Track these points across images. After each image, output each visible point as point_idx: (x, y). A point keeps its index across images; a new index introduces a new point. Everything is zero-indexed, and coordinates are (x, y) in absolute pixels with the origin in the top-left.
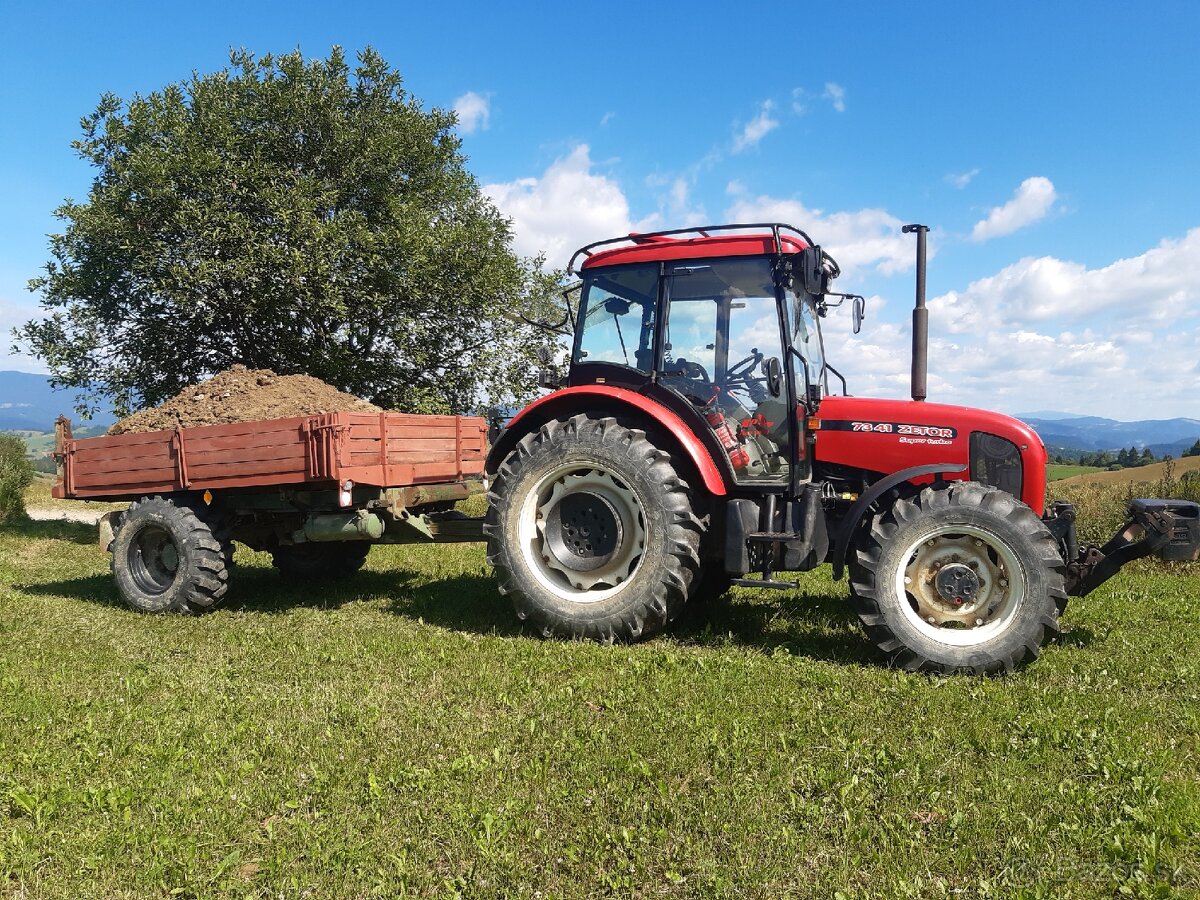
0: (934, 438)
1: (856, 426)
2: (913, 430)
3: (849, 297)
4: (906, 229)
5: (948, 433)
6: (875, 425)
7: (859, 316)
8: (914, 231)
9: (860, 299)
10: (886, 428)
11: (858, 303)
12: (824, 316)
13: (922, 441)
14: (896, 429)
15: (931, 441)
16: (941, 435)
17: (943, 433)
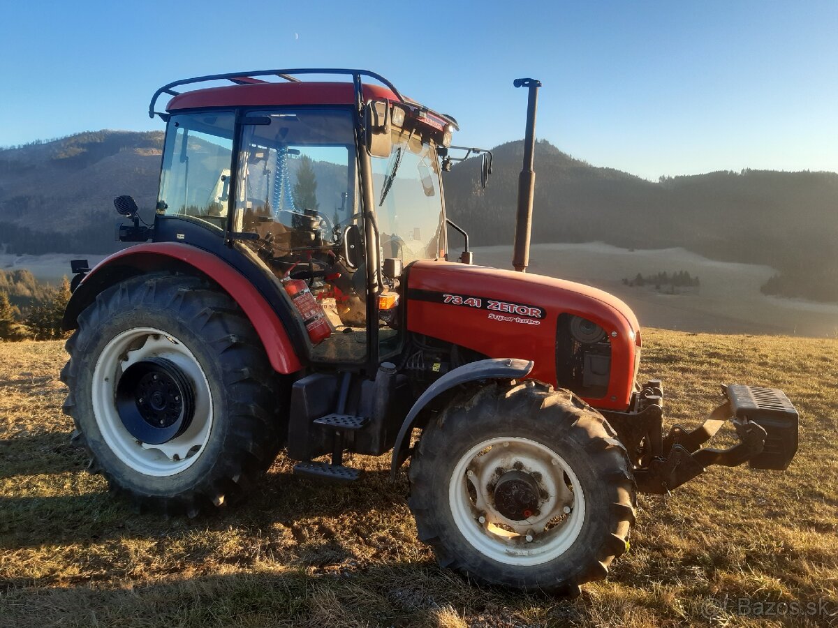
0: (521, 316)
1: (447, 298)
2: (502, 307)
4: (518, 83)
5: (537, 312)
6: (465, 298)
8: (526, 85)
10: (476, 303)
13: (511, 319)
14: (485, 304)
15: (518, 320)
16: (529, 314)
17: (532, 313)
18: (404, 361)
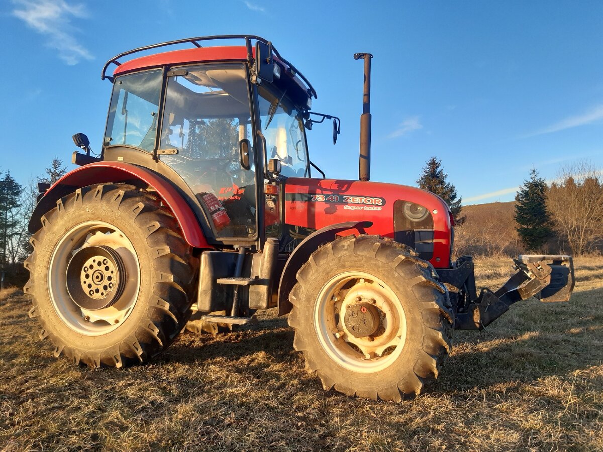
0: (368, 205)
1: (314, 197)
2: (353, 200)
3: (329, 117)
4: (358, 56)
5: (379, 201)
6: (327, 196)
7: (336, 132)
9: (336, 119)
10: (335, 199)
11: (335, 122)
12: (310, 129)
13: (360, 208)
14: (341, 199)
15: (366, 208)
16: (373, 203)
17: (375, 202)
18: (284, 246)
